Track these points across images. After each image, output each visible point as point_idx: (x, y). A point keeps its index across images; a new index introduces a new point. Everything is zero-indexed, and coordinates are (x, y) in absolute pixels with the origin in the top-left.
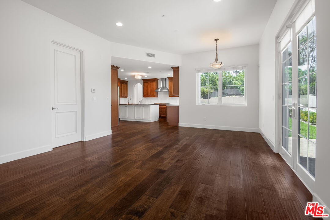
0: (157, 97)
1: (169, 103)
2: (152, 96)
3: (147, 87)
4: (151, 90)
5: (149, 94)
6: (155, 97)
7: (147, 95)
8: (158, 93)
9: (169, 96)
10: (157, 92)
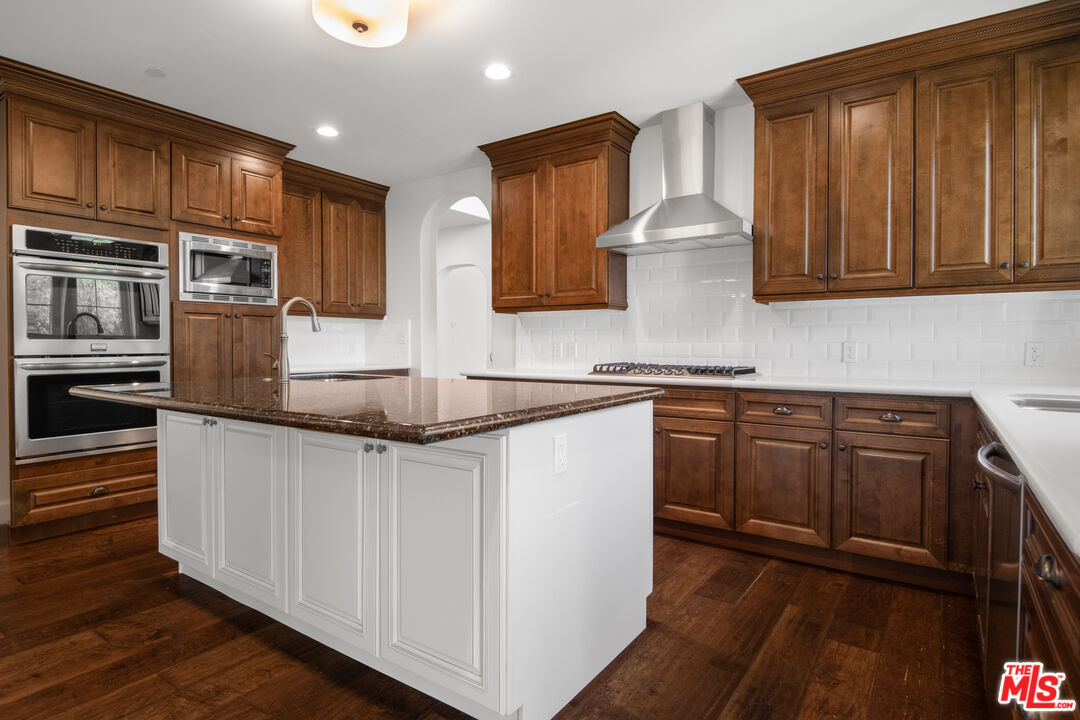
0: (624, 307)
1: (752, 371)
2: (572, 296)
3: (530, 212)
4: (563, 236)
5: (546, 276)
6: (604, 305)
7: (530, 288)
8: (631, 262)
9: (761, 295)
10: (618, 258)
